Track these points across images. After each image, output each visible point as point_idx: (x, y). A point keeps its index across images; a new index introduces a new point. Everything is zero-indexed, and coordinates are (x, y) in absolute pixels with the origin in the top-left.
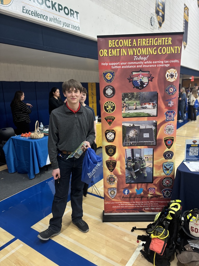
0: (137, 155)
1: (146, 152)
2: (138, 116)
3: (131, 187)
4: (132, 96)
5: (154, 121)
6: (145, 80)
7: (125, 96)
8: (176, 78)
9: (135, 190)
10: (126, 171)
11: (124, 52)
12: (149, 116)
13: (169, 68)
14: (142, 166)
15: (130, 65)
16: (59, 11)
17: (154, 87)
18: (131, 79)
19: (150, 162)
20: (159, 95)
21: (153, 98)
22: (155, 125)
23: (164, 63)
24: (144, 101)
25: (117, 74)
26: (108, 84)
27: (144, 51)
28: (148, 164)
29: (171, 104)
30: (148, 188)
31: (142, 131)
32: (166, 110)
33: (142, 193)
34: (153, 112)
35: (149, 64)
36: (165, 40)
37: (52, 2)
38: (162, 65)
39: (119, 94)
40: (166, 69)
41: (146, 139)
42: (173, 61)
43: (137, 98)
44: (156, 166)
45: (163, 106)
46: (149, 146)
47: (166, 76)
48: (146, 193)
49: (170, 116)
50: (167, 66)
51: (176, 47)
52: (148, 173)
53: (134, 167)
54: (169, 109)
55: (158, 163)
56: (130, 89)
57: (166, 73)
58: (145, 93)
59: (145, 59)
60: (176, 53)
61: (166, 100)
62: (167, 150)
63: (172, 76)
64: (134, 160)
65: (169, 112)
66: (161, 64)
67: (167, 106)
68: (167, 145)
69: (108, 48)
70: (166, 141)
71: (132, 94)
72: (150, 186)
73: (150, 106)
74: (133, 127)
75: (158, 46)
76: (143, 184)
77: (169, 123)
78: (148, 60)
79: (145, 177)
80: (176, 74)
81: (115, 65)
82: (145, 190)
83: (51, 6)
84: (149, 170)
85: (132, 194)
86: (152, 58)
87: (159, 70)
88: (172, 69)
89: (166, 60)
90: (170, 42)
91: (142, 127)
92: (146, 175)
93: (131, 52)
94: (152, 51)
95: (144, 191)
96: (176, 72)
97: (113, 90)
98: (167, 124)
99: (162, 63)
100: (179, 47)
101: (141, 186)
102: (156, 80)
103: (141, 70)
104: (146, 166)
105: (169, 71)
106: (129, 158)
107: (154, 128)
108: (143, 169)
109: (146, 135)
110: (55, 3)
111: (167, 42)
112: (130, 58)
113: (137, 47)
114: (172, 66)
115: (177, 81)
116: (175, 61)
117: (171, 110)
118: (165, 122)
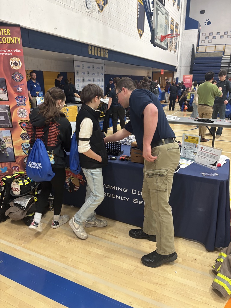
1: (4, 134)
5: (7, 106)
8: (20, 66)
12: (1, 100)
13: (12, 56)
14: (3, 147)
17: (0, 73)
19: (9, 143)
20: (7, 81)
22: (8, 108)
23: (6, 52)
28: (8, 145)
29: (20, 90)
30: (12, 166)
32: (16, 96)
33: (7, 171)
34: (4, 97)
36: (3, 30)
38: (5, 54)
40: (9, 58)
41: (2, 122)
42: (14, 51)
44: (16, 146)
45: (12, 92)
46: (6, 128)
47: (11, 64)
49: (21, 101)
50: (10, 54)
51: (15, 38)
52: (9, 153)
54: (18, 95)
55: (17, 143)
57: (10, 61)
60: (16, 43)
63: (16, 64)
65: (19, 97)
66: (3, 52)
67: (17, 93)
68: (22, 128)
70: (20, 123)
72: (13, 164)
73: (0, 91)
76: (7, 163)
77: (21, 107)
79: (7, 157)
80: (20, 62)
82: (9, 168)
84: (10, 151)
87: (2, 58)
88: (15, 58)
89: (8, 49)
90: (9, 33)
92: (8, 155)
95: (8, 170)
96: (19, 61)
98: (19, 108)
100: (18, 38)
101: (5, 164)
102: (1, 67)
104: (6, 147)
105: (12, 59)
107: (8, 112)
108: (4, 150)
109: (2, 118)
111: (6, 33)
114: (15, 55)
115: (21, 69)
116: (16, 51)
117: (20, 96)
118: (16, 107)
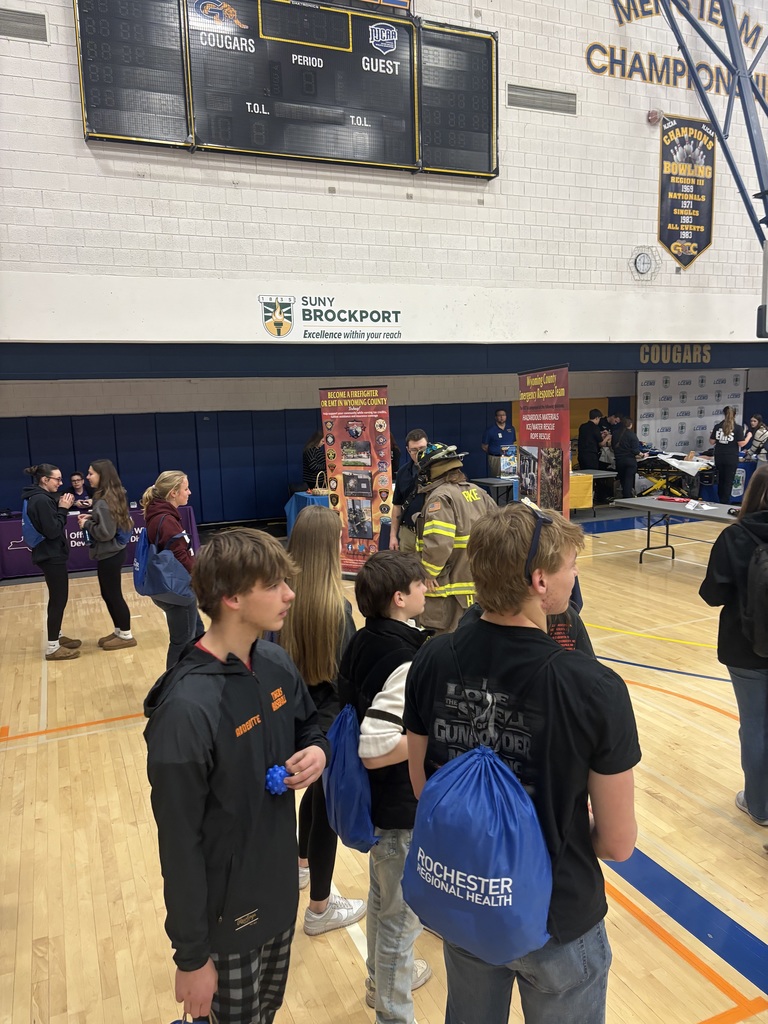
0: (357, 507)
1: (365, 504)
2: (356, 465)
3: (353, 543)
4: (349, 445)
5: (369, 471)
6: (359, 430)
7: (343, 444)
8: (385, 428)
9: (357, 546)
10: (349, 524)
11: (340, 402)
12: (365, 465)
13: (378, 419)
14: (363, 519)
15: (345, 415)
16: (361, 320)
17: (366, 436)
18: (347, 429)
19: (369, 516)
20: (372, 444)
21: (366, 448)
22: (370, 475)
24: (360, 450)
25: (335, 423)
26: (329, 432)
27: (356, 402)
28: (367, 518)
29: (382, 454)
30: (369, 544)
31: (361, 481)
32: (378, 461)
34: (368, 461)
35: (359, 414)
37: (350, 311)
39: (339, 442)
40: (375, 420)
41: (364, 490)
42: (380, 412)
43: (354, 447)
44: (375, 520)
45: (376, 456)
46: (367, 498)
47: (376, 427)
48: (368, 550)
49: (383, 467)
51: (382, 399)
52: (368, 528)
53: (356, 520)
54: (381, 460)
55: (376, 517)
56: (347, 438)
57: (375, 423)
58: (360, 442)
59: (358, 409)
61: (378, 451)
62: (383, 503)
63: (381, 426)
64: (355, 512)
65: (381, 462)
67: (379, 457)
68: (382, 498)
69: (327, 400)
70: (381, 493)
71: (349, 442)
72: (371, 543)
73: (365, 455)
74: (352, 477)
75: (367, 398)
76: (365, 540)
77: (383, 473)
78: (360, 410)
79: (366, 532)
81: (333, 415)
82: (366, 547)
83: (348, 318)
84: (369, 525)
85: (355, 550)
86: (364, 408)
87: (369, 420)
88: (380, 420)
89: (375, 410)
90: (377, 395)
91: (360, 477)
92: (366, 530)
93: (346, 404)
94: (363, 403)
95: (365, 549)
96: (384, 423)
97: (333, 438)
98: (380, 475)
99: (372, 414)
102: (367, 430)
103: (355, 420)
104: (366, 520)
106: (351, 510)
107: (370, 478)
108: (363, 523)
109: (364, 486)
110: (355, 312)
112: (345, 409)
113: (350, 399)
114: (380, 417)
115: (386, 430)
116: (383, 412)
117: (383, 460)
118: (378, 473)
